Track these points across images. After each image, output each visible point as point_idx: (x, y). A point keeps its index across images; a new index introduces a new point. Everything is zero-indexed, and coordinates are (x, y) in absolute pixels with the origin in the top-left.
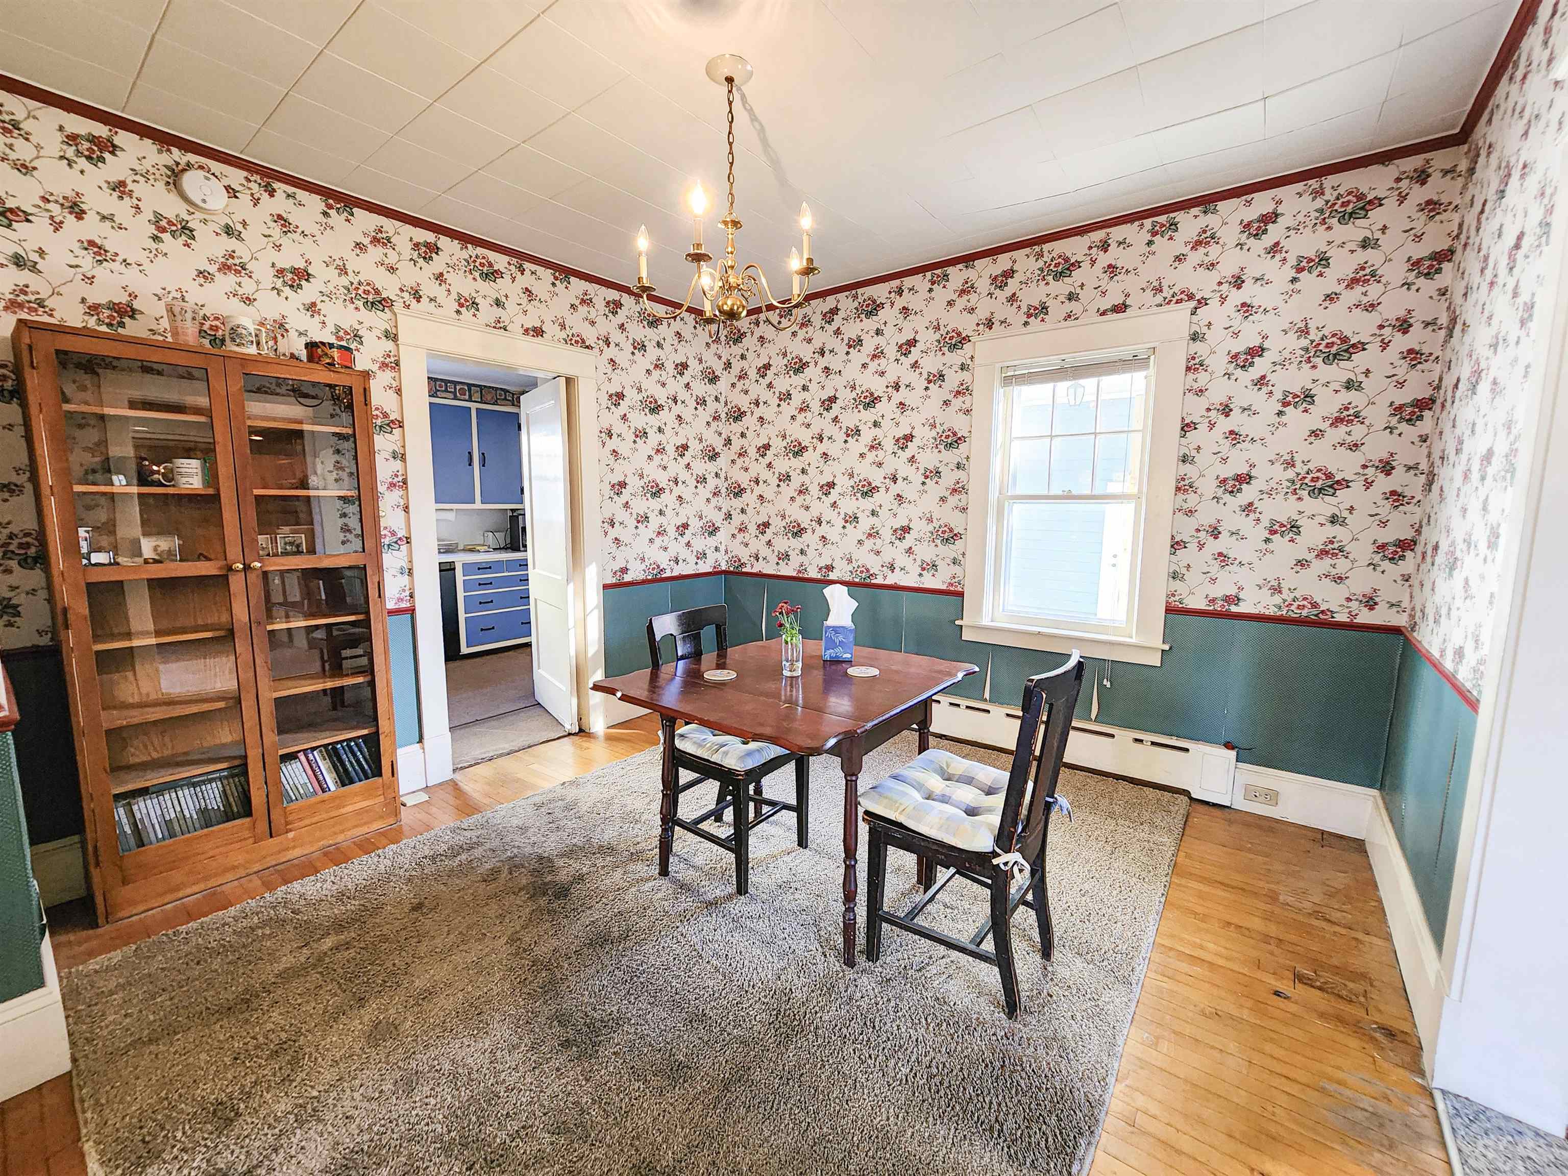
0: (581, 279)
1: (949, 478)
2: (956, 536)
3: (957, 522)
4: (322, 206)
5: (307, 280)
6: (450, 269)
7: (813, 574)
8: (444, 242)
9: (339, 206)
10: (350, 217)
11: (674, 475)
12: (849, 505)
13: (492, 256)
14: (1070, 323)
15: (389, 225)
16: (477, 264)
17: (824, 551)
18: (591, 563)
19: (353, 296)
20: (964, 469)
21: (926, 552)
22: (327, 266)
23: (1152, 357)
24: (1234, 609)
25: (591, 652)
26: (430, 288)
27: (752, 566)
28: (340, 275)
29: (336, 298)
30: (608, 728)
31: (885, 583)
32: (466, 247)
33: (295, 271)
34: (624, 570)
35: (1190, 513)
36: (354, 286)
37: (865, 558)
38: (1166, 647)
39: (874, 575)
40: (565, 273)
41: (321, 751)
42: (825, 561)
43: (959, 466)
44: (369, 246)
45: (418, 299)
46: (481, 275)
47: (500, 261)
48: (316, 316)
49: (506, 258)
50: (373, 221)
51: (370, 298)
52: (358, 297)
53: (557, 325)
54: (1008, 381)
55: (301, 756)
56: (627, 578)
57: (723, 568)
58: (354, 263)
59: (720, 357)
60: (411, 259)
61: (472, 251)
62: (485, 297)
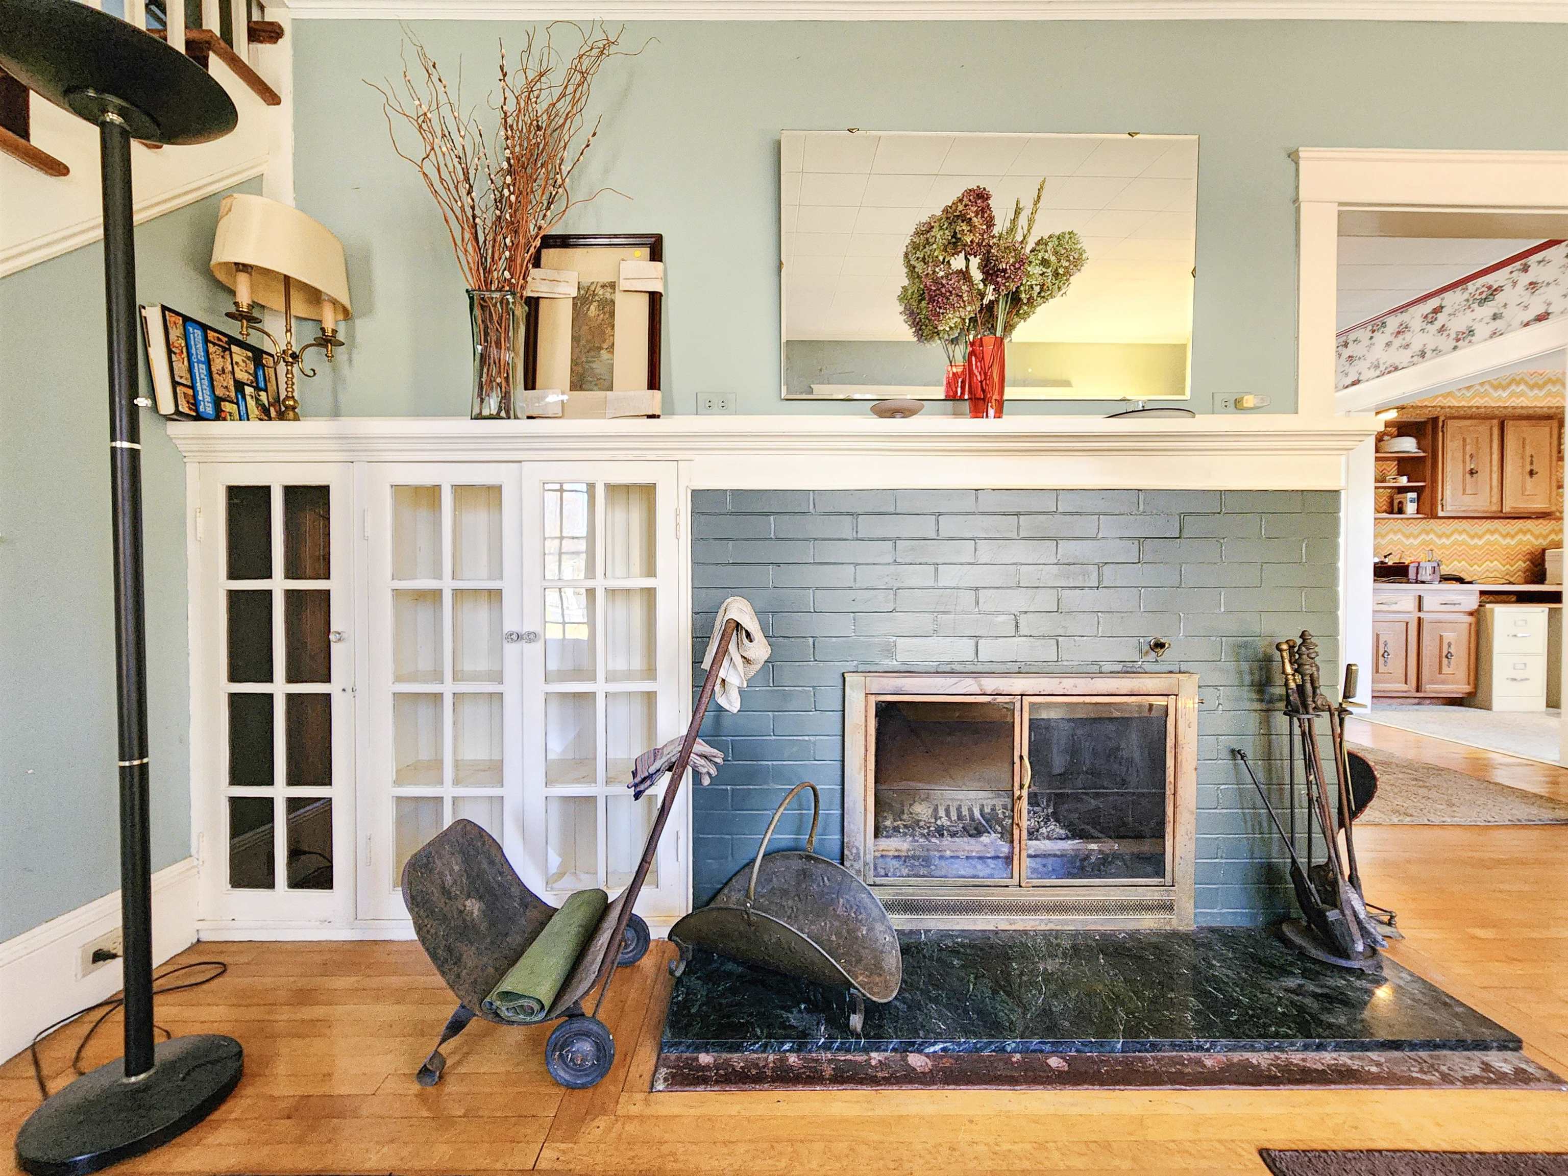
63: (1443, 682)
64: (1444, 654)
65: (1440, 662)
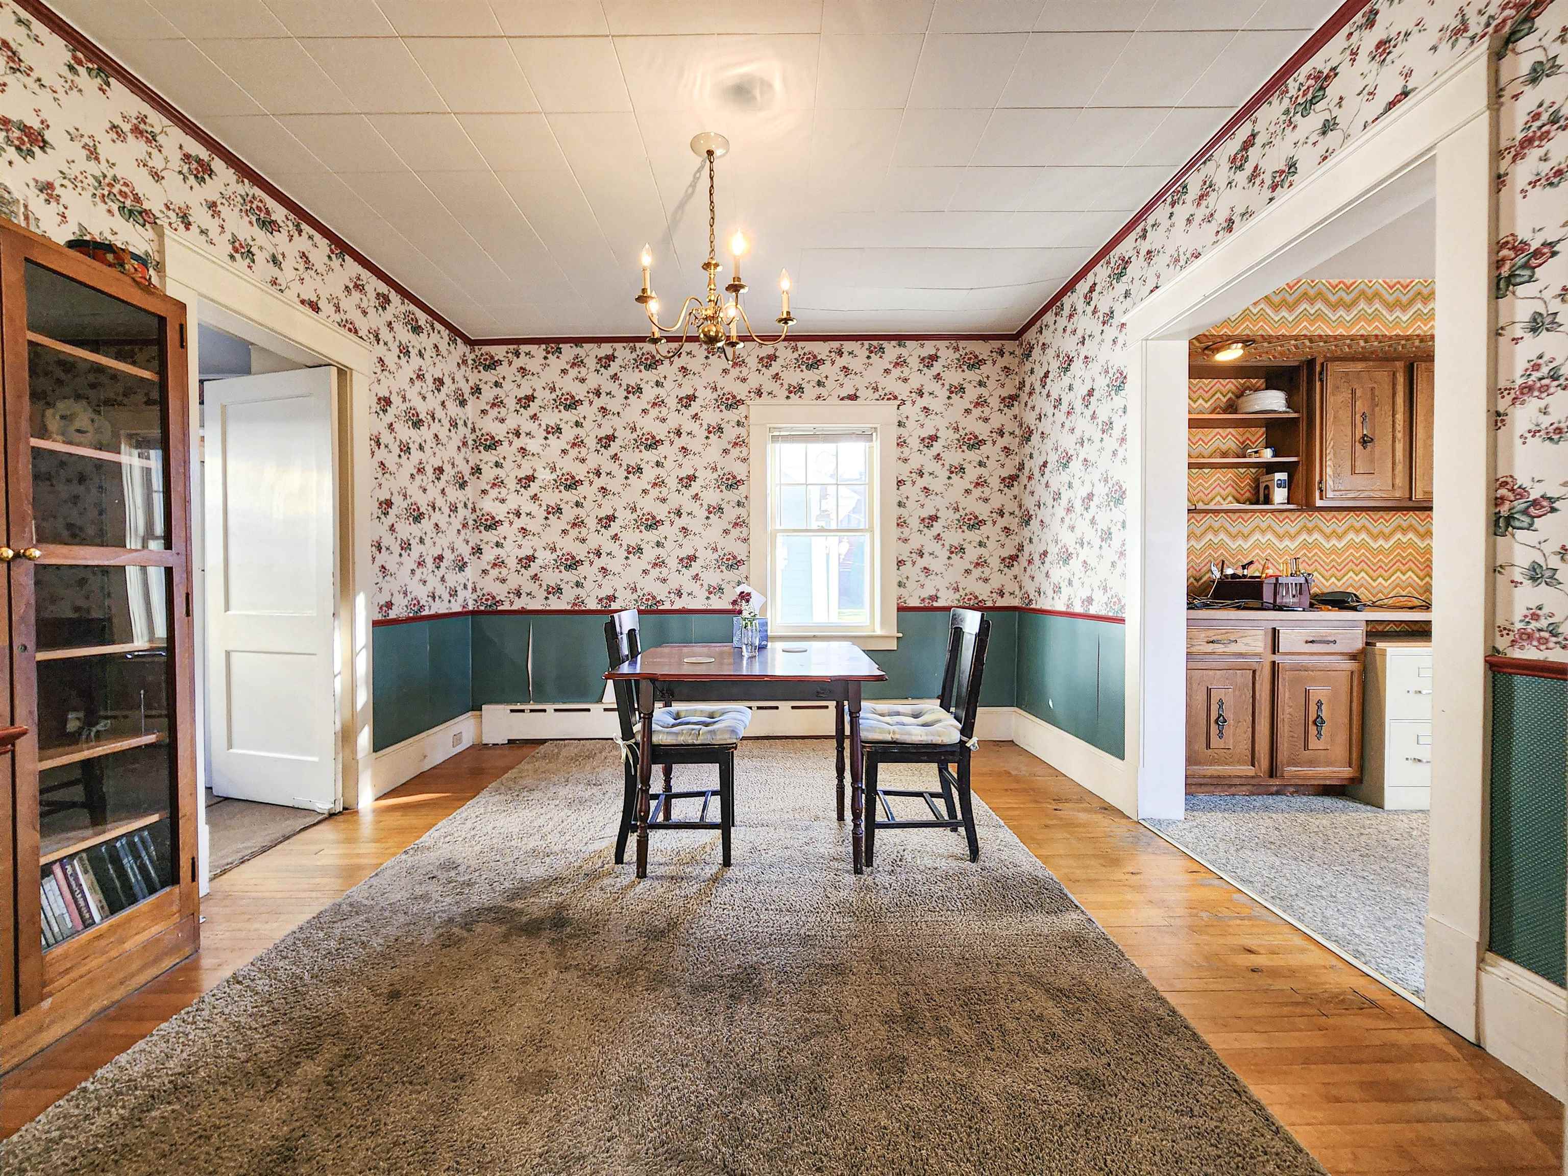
0: (355, 260)
1: (731, 513)
2: (740, 563)
3: (740, 551)
4: (67, 56)
5: (42, 148)
6: (224, 201)
7: (592, 605)
8: (218, 165)
9: (90, 66)
10: (105, 87)
11: (431, 499)
12: (631, 537)
13: (271, 203)
14: (819, 402)
15: (156, 120)
16: (254, 206)
17: (605, 582)
18: (359, 593)
19: (106, 193)
20: (743, 506)
21: (712, 578)
22: (72, 139)
23: (874, 434)
24: (935, 604)
25: (359, 706)
26: (200, 216)
27: (512, 603)
28: (88, 158)
29: (83, 189)
30: (377, 800)
31: (673, 608)
32: (243, 181)
33: (25, 129)
34: (389, 605)
35: (906, 540)
36: (107, 181)
37: (650, 585)
38: (901, 635)
39: (661, 602)
40: (341, 247)
41: (81, 859)
42: (607, 591)
43: (739, 504)
44: (129, 134)
45: (188, 225)
46: (258, 220)
47: (279, 213)
48: (53, 204)
49: (285, 211)
50: (136, 106)
51: (128, 203)
52: (112, 196)
53: (331, 305)
54: (775, 439)
55: (57, 869)
56: (392, 615)
57: (471, 608)
58: (107, 149)
59: (467, 381)
60: (180, 172)
61: (248, 188)
62: (261, 248)
63: (1311, 763)
64: (1311, 720)
65: (1306, 733)
